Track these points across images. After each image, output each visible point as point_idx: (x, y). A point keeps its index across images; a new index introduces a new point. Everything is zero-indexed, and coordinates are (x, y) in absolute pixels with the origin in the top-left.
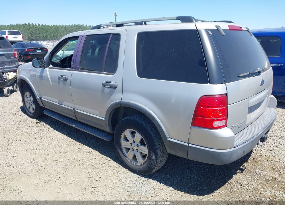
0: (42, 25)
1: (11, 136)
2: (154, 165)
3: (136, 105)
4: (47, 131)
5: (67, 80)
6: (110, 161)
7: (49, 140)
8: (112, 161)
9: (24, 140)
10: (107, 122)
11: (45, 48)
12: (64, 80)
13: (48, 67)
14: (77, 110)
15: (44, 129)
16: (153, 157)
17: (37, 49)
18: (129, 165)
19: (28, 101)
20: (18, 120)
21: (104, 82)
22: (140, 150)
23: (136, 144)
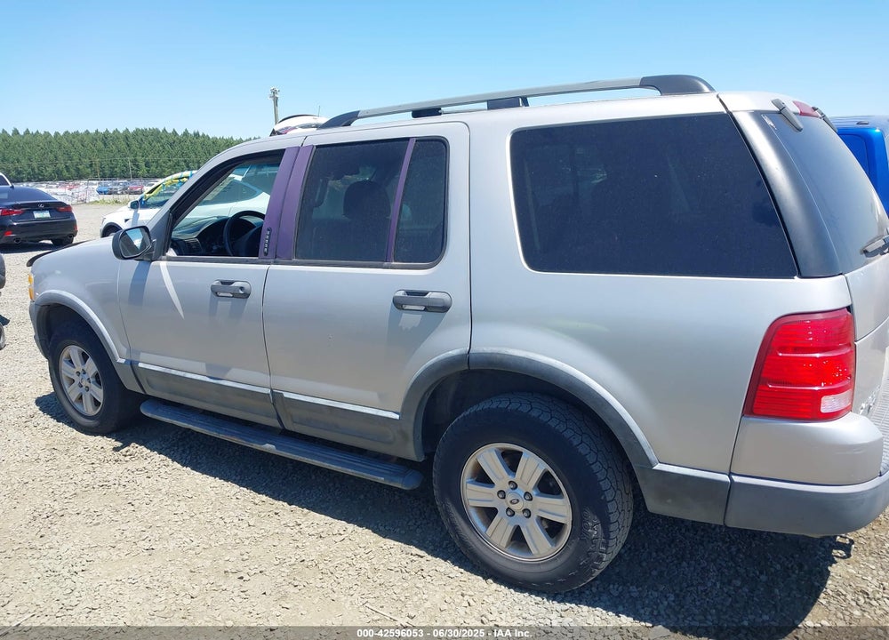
0: (27, 132)
1: (39, 500)
2: (599, 556)
3: (531, 361)
4: (163, 475)
5: (246, 295)
6: (422, 557)
7: (182, 503)
8: (430, 557)
9: (92, 510)
10: (409, 428)
11: (62, 204)
12: (235, 296)
13: (163, 257)
14: (286, 395)
15: (149, 467)
16: (595, 531)
17: (36, 207)
18: (496, 565)
19: (75, 377)
20: (44, 443)
21: (401, 294)
22: (540, 510)
23: (521, 492)
